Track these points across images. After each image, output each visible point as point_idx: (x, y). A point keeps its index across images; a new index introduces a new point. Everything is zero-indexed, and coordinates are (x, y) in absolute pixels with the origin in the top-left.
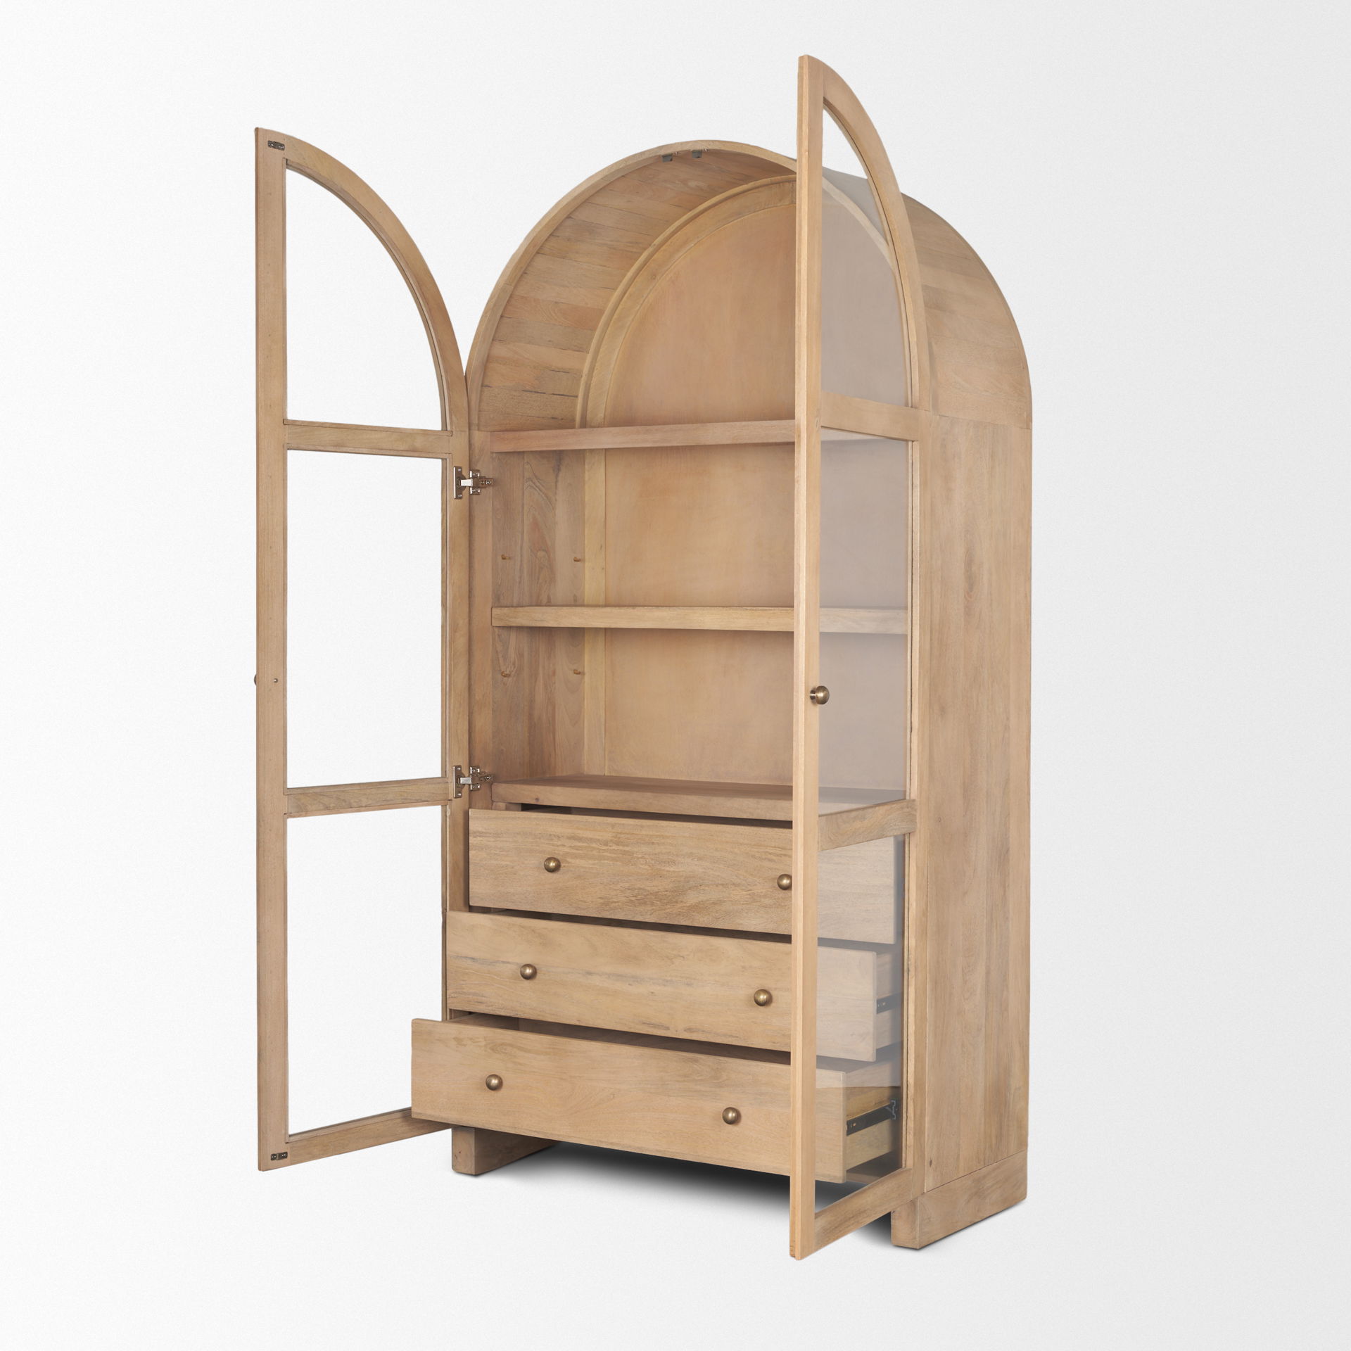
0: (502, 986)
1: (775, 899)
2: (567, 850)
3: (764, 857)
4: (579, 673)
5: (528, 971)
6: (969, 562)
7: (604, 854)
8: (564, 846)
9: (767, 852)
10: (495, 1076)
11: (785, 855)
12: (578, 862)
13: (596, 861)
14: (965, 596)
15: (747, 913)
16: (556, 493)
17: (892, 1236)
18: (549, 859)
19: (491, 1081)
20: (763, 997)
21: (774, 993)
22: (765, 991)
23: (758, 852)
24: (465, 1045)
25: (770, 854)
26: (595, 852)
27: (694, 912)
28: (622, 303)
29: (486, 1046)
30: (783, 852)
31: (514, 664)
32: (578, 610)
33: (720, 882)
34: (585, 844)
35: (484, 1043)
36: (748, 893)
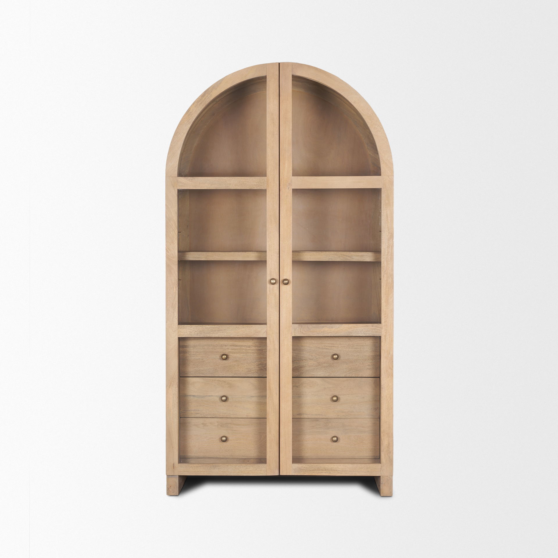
1: (329, 364)
3: (324, 348)
5: (224, 398)
8: (229, 349)
9: (325, 346)
10: (224, 436)
12: (235, 355)
13: (244, 354)
17: (381, 493)
18: (223, 355)
19: (222, 438)
20: (335, 398)
22: (336, 396)
23: (321, 346)
24: (207, 426)
25: (327, 346)
26: (244, 351)
29: (218, 425)
30: (333, 345)
34: (239, 348)
36: (317, 362)
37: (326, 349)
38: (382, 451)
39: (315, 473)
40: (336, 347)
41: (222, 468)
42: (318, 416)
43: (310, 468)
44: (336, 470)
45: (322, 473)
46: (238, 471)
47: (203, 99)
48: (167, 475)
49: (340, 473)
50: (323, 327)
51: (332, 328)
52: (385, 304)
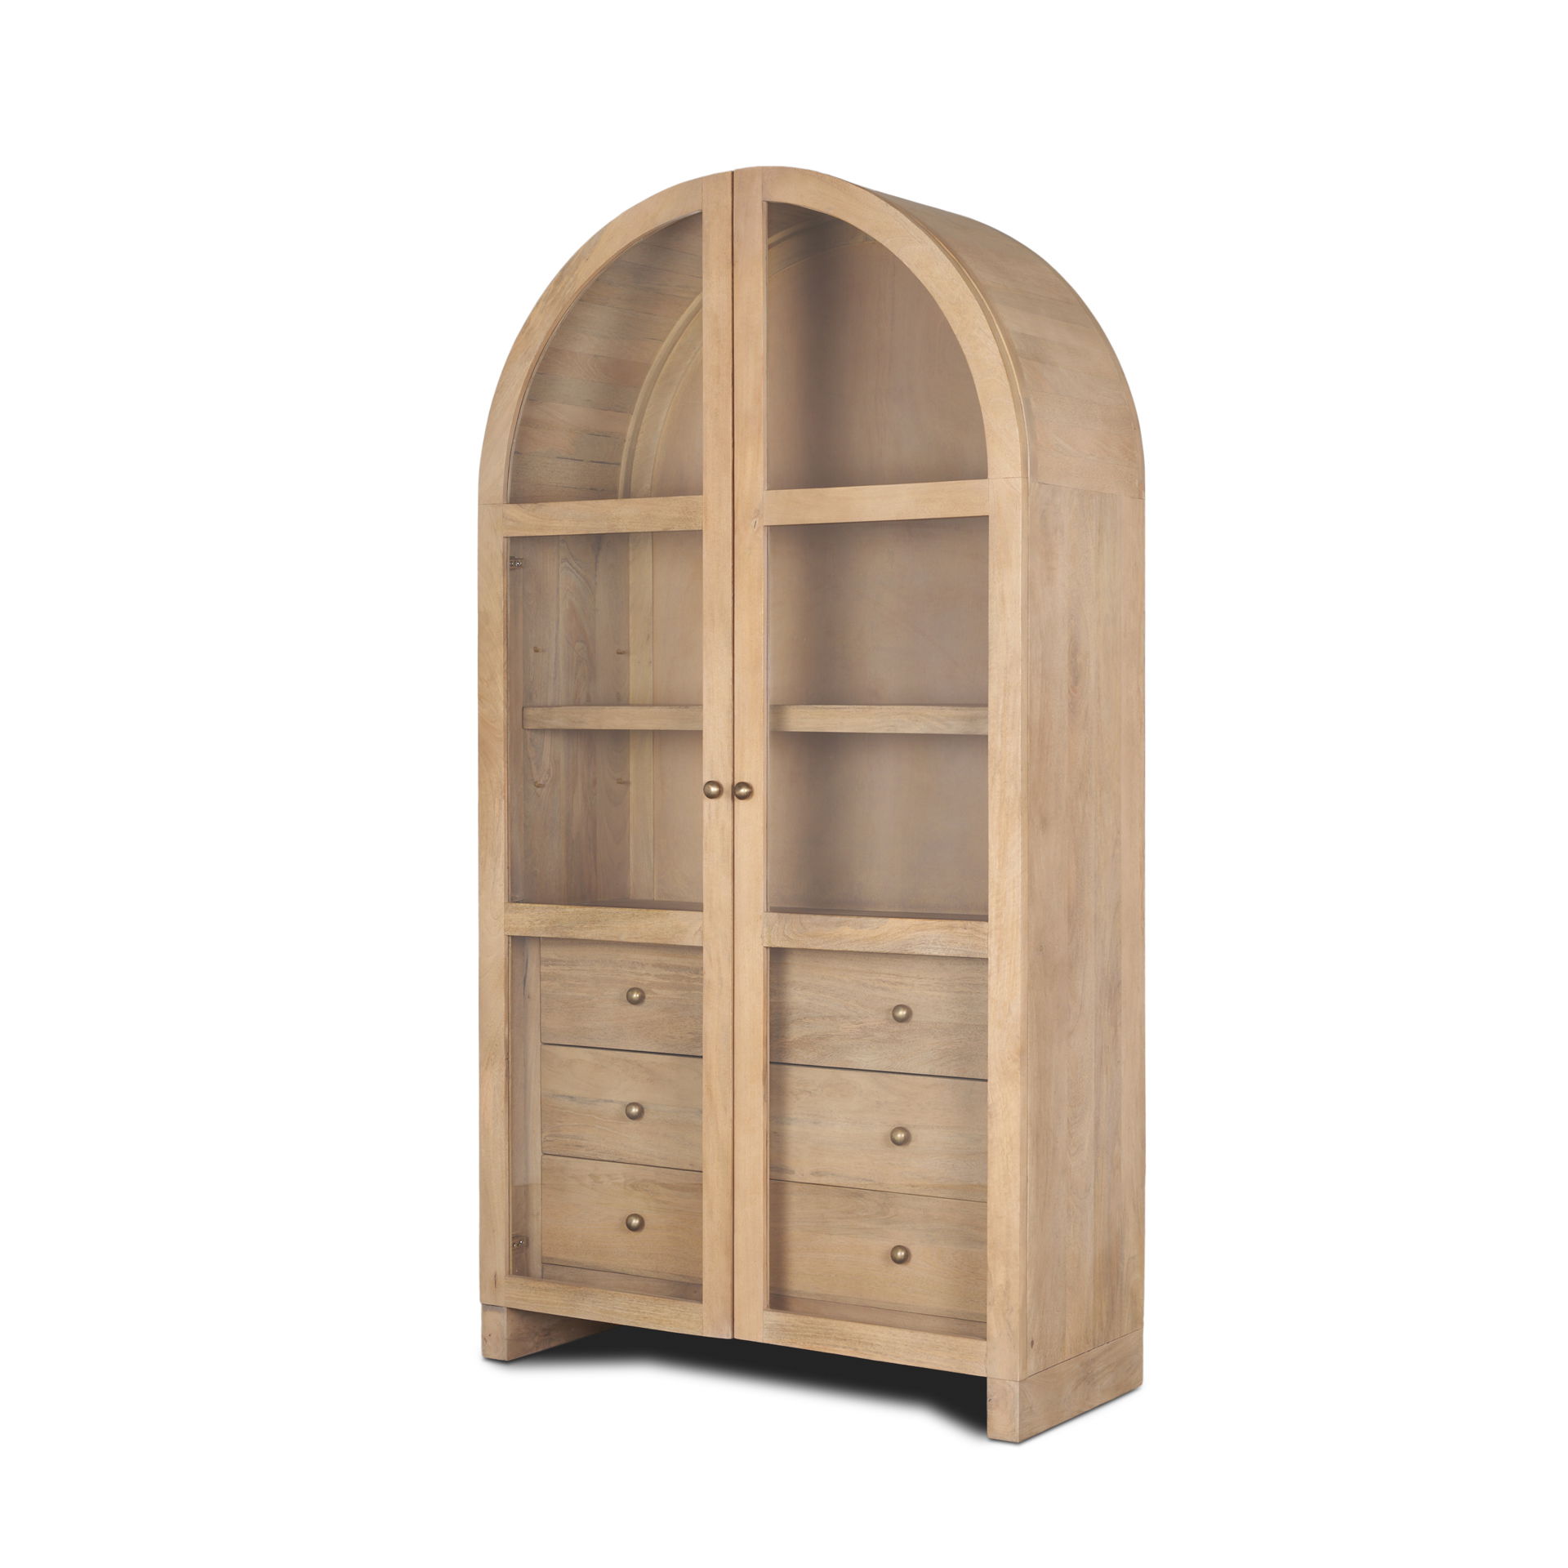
0: (604, 1128)
1: (889, 1032)
2: (651, 979)
3: (876, 985)
4: (624, 783)
5: (635, 1110)
6: (1074, 651)
7: (695, 983)
8: (649, 975)
9: (881, 980)
10: (636, 1216)
11: (901, 984)
12: (665, 993)
13: (685, 992)
14: (1069, 692)
15: (858, 1049)
16: (596, 576)
17: (988, 1428)
18: (632, 990)
19: (632, 1221)
20: (900, 1136)
21: (913, 1132)
22: (903, 1129)
23: (870, 980)
24: (601, 1183)
25: (884, 982)
26: (684, 982)
27: (797, 1048)
28: (670, 356)
29: (625, 1182)
30: (899, 980)
31: (549, 773)
32: (623, 709)
33: (827, 1014)
34: (673, 973)
35: (623, 1180)
36: (859, 1026)
37: (883, 989)
38: (990, 1304)
39: (818, 1344)
40: (906, 985)
41: (600, 1301)
42: (863, 1183)
43: (807, 1327)
44: (872, 1344)
45: (837, 1346)
46: (636, 1314)
47: (558, 291)
48: (483, 1304)
49: (881, 1353)
50: (839, 924)
51: (861, 927)
52: (998, 864)
